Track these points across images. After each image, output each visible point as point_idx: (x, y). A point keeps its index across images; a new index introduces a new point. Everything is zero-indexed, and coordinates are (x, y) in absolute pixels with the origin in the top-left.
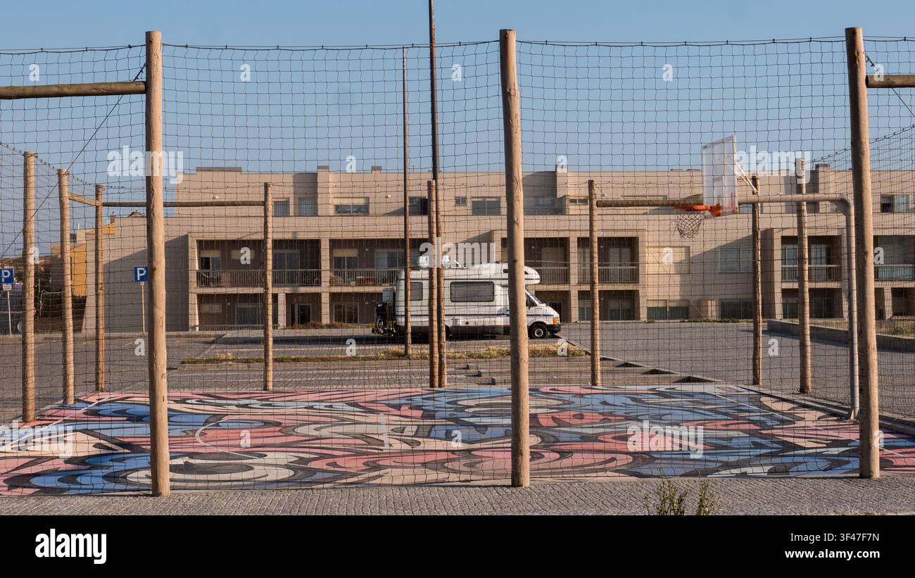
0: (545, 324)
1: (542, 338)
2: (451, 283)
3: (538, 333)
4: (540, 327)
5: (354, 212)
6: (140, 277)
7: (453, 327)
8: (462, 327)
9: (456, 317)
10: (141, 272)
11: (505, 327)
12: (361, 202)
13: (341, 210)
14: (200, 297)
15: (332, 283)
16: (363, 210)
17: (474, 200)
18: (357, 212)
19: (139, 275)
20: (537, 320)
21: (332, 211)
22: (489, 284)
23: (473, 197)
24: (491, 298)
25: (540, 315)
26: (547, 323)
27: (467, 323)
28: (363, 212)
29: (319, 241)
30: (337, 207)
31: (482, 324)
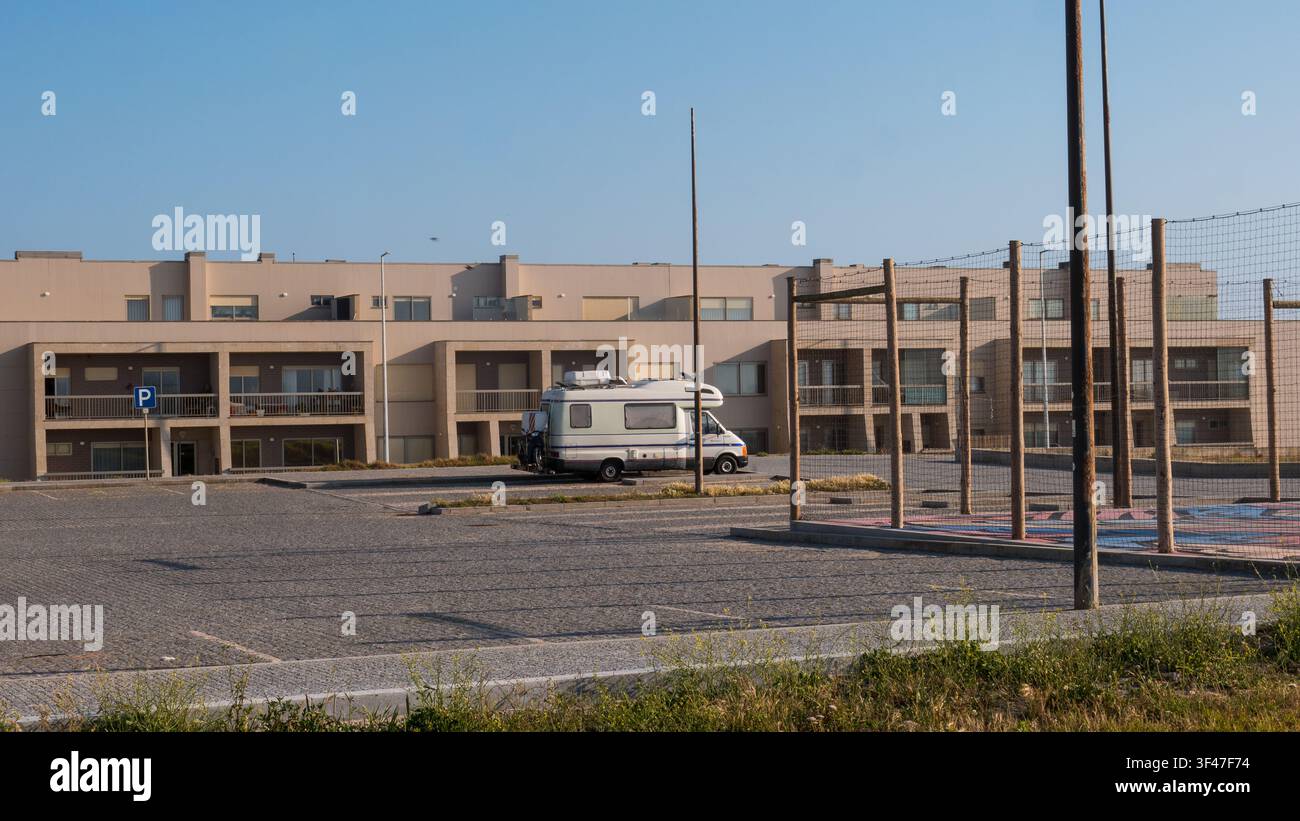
0: (732, 455)
1: (731, 472)
2: (626, 405)
3: (726, 467)
4: (731, 461)
5: (236, 316)
7: (629, 461)
8: (638, 461)
9: (631, 449)
10: (145, 394)
11: (688, 460)
12: (247, 302)
13: (220, 313)
15: (233, 413)
16: (251, 313)
17: (398, 300)
18: (240, 316)
19: (141, 399)
20: (726, 451)
21: (208, 316)
22: (670, 405)
23: (395, 297)
24: (673, 425)
25: (728, 445)
26: (737, 455)
27: (645, 456)
28: (250, 316)
29: (215, 355)
30: (214, 308)
31: (662, 457)
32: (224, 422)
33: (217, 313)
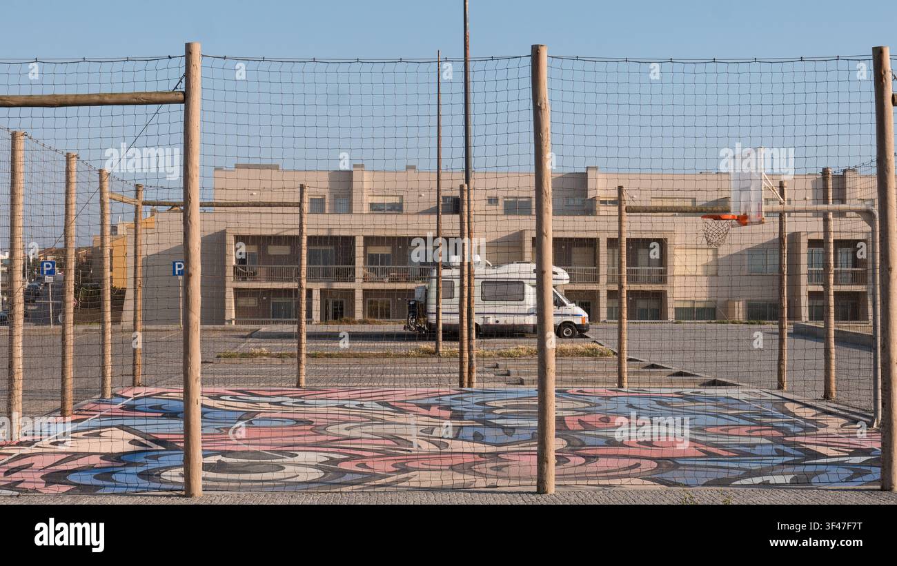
0: (573, 323)
1: (571, 337)
2: (482, 282)
3: (567, 333)
4: (570, 327)
5: (388, 210)
6: (179, 271)
7: (484, 325)
8: (492, 325)
9: (486, 316)
10: (180, 266)
11: (533, 326)
12: (396, 200)
13: (375, 208)
14: (237, 290)
15: (365, 279)
16: (397, 208)
17: (506, 200)
18: (391, 210)
19: (177, 269)
20: (566, 320)
21: (366, 209)
22: (520, 283)
23: (505, 198)
24: (521, 297)
25: (569, 315)
26: (576, 323)
27: (497, 322)
28: (398, 210)
29: (353, 238)
30: (372, 205)
31: (512, 323)
32: (358, 286)
33: (374, 208)
